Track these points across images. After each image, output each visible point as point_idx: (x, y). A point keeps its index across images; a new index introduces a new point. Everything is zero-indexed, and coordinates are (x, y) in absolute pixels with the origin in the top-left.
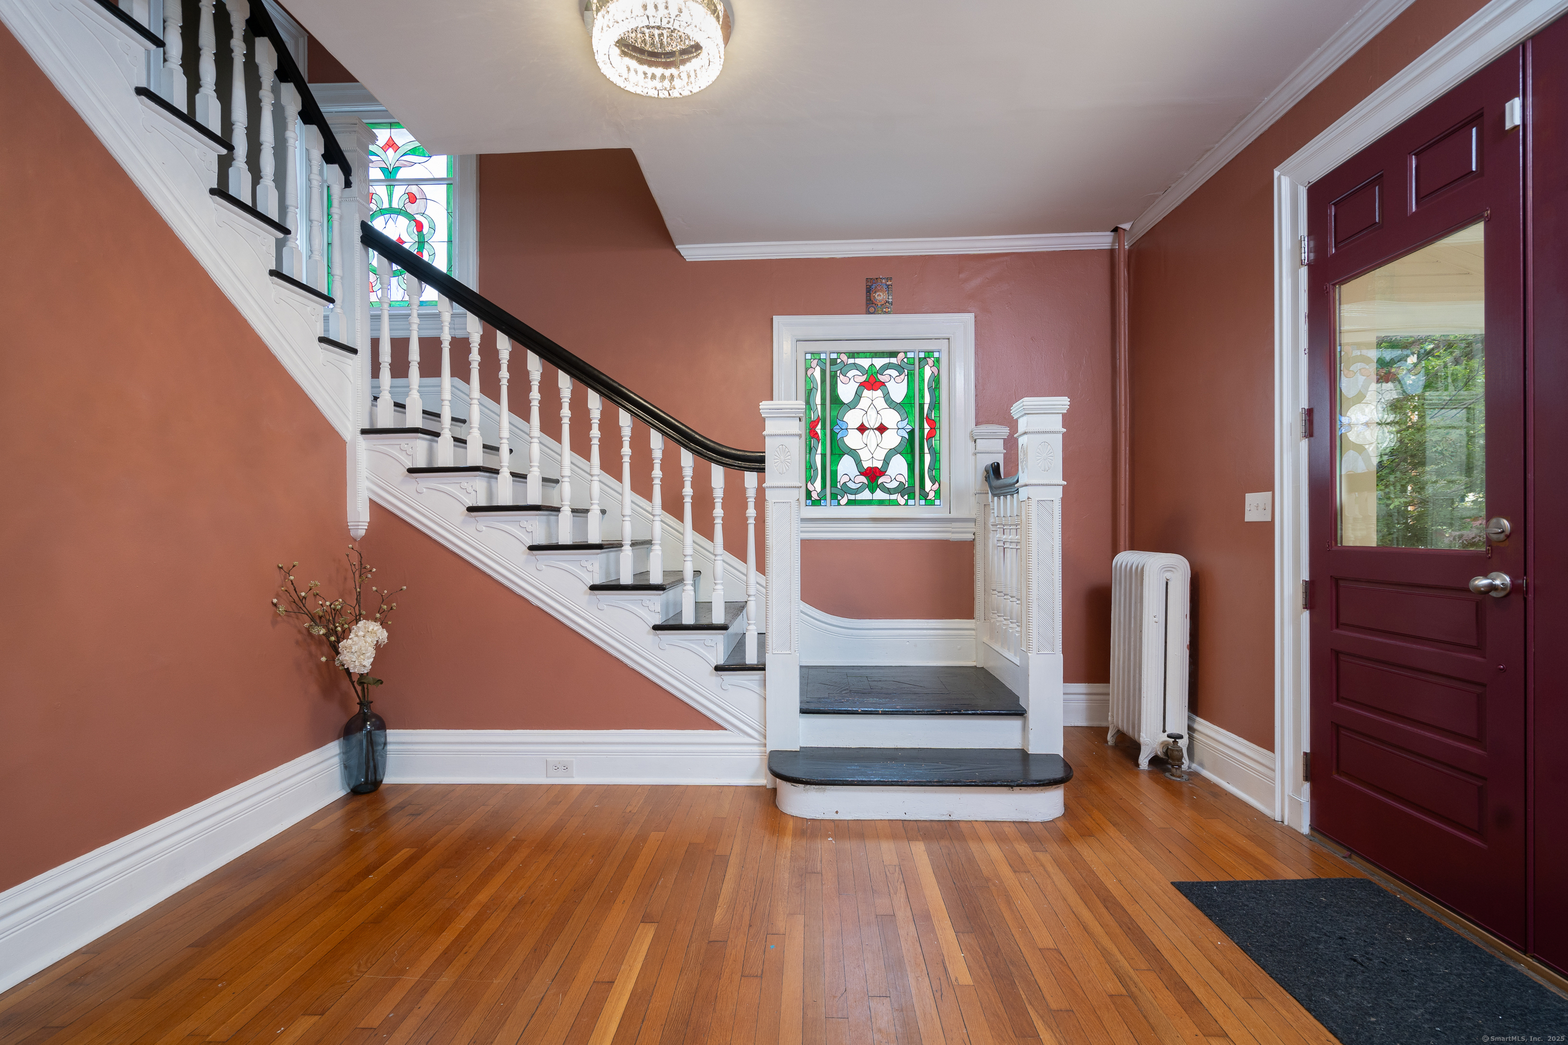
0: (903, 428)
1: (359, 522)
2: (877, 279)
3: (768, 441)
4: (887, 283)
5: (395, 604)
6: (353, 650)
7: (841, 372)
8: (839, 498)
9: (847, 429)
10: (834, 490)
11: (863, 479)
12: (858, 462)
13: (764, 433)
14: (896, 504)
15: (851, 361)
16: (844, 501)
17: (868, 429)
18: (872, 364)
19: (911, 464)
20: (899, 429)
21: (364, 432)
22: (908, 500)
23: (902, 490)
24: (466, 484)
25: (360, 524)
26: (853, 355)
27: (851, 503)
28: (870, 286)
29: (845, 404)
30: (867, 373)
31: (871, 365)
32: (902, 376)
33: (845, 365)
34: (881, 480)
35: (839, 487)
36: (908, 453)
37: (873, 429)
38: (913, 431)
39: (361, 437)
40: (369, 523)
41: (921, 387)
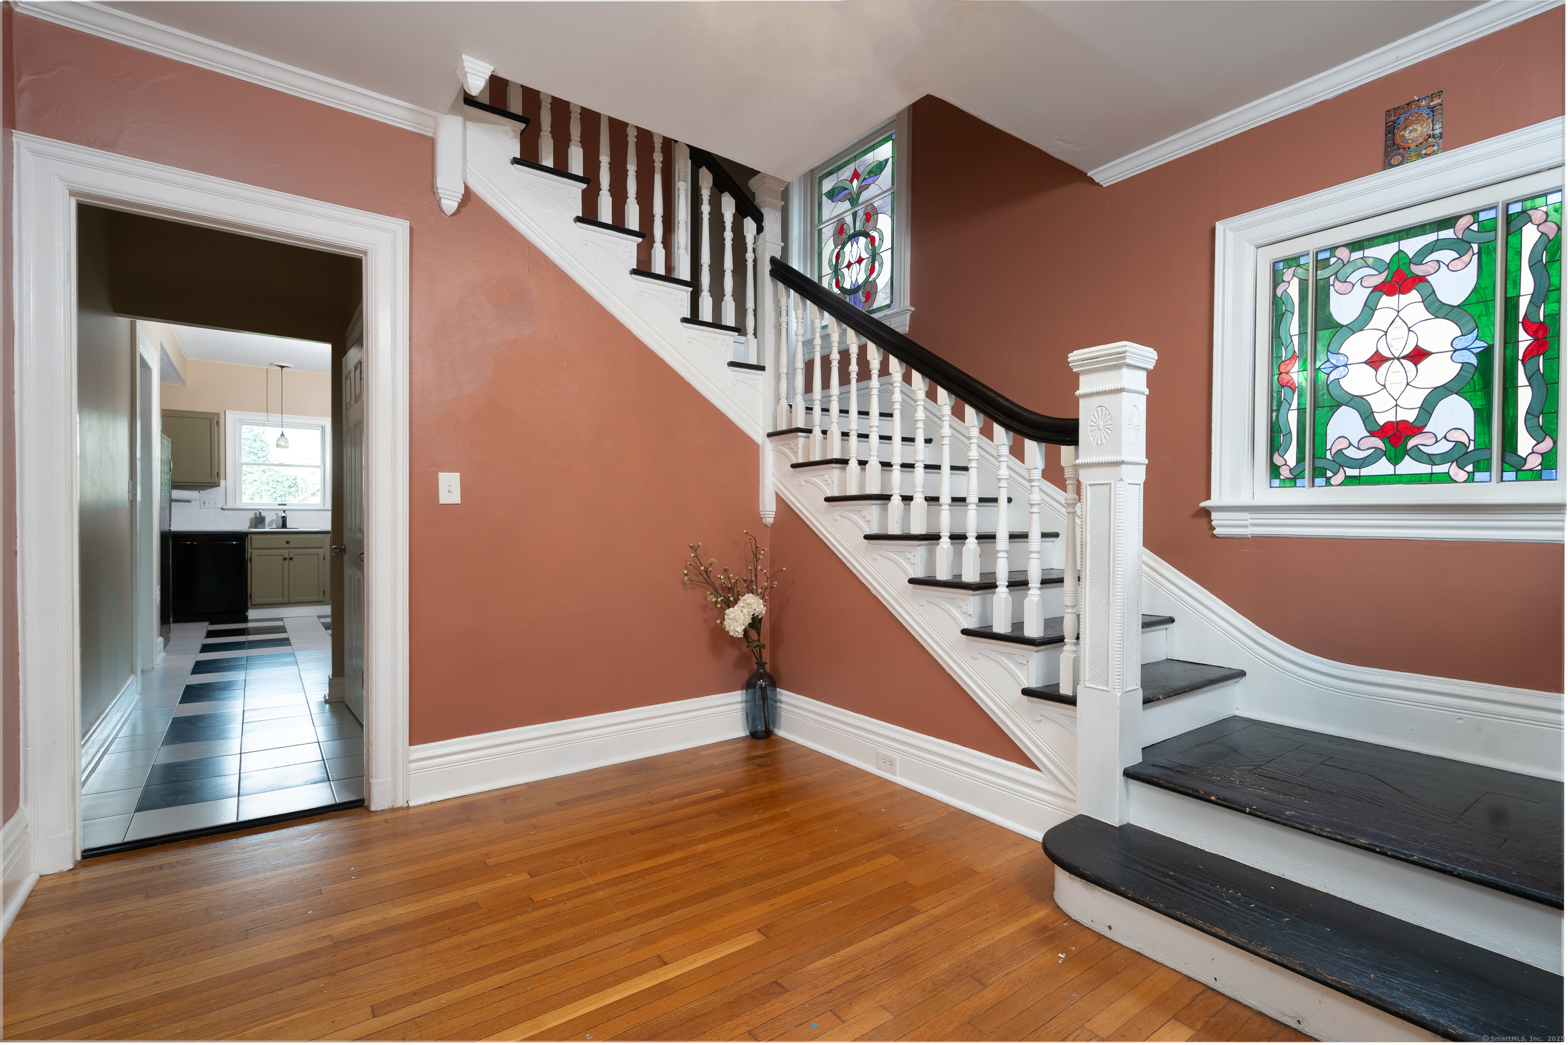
0: (1465, 349)
1: (766, 511)
2: (1408, 104)
3: (1082, 403)
4: (1432, 104)
5: (776, 582)
6: (731, 617)
7: (1336, 277)
8: (1329, 474)
9: (1346, 365)
10: (1319, 463)
11: (1377, 442)
12: (1367, 415)
13: (1078, 393)
14: (1448, 479)
15: (1358, 255)
16: (1340, 477)
17: (1387, 359)
18: (1400, 250)
19: (1482, 409)
20: (1455, 351)
21: (770, 435)
22: (1473, 472)
23: (1459, 455)
24: (827, 476)
25: (766, 513)
26: (1357, 245)
27: (1350, 481)
28: (1394, 122)
29: (1342, 326)
30: (1388, 268)
31: (1397, 253)
32: (1466, 258)
33: (1344, 265)
34: (1411, 443)
35: (1329, 456)
36: (1475, 391)
37: (1398, 359)
38: (1489, 350)
39: (767, 440)
40: (776, 512)
41: (1512, 268)
